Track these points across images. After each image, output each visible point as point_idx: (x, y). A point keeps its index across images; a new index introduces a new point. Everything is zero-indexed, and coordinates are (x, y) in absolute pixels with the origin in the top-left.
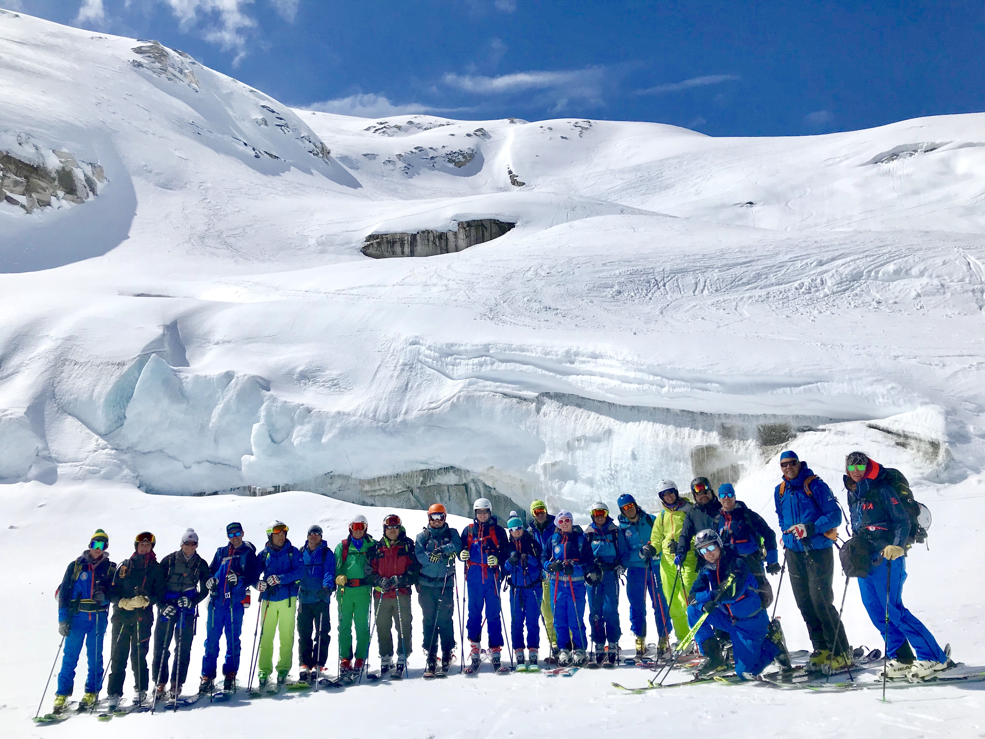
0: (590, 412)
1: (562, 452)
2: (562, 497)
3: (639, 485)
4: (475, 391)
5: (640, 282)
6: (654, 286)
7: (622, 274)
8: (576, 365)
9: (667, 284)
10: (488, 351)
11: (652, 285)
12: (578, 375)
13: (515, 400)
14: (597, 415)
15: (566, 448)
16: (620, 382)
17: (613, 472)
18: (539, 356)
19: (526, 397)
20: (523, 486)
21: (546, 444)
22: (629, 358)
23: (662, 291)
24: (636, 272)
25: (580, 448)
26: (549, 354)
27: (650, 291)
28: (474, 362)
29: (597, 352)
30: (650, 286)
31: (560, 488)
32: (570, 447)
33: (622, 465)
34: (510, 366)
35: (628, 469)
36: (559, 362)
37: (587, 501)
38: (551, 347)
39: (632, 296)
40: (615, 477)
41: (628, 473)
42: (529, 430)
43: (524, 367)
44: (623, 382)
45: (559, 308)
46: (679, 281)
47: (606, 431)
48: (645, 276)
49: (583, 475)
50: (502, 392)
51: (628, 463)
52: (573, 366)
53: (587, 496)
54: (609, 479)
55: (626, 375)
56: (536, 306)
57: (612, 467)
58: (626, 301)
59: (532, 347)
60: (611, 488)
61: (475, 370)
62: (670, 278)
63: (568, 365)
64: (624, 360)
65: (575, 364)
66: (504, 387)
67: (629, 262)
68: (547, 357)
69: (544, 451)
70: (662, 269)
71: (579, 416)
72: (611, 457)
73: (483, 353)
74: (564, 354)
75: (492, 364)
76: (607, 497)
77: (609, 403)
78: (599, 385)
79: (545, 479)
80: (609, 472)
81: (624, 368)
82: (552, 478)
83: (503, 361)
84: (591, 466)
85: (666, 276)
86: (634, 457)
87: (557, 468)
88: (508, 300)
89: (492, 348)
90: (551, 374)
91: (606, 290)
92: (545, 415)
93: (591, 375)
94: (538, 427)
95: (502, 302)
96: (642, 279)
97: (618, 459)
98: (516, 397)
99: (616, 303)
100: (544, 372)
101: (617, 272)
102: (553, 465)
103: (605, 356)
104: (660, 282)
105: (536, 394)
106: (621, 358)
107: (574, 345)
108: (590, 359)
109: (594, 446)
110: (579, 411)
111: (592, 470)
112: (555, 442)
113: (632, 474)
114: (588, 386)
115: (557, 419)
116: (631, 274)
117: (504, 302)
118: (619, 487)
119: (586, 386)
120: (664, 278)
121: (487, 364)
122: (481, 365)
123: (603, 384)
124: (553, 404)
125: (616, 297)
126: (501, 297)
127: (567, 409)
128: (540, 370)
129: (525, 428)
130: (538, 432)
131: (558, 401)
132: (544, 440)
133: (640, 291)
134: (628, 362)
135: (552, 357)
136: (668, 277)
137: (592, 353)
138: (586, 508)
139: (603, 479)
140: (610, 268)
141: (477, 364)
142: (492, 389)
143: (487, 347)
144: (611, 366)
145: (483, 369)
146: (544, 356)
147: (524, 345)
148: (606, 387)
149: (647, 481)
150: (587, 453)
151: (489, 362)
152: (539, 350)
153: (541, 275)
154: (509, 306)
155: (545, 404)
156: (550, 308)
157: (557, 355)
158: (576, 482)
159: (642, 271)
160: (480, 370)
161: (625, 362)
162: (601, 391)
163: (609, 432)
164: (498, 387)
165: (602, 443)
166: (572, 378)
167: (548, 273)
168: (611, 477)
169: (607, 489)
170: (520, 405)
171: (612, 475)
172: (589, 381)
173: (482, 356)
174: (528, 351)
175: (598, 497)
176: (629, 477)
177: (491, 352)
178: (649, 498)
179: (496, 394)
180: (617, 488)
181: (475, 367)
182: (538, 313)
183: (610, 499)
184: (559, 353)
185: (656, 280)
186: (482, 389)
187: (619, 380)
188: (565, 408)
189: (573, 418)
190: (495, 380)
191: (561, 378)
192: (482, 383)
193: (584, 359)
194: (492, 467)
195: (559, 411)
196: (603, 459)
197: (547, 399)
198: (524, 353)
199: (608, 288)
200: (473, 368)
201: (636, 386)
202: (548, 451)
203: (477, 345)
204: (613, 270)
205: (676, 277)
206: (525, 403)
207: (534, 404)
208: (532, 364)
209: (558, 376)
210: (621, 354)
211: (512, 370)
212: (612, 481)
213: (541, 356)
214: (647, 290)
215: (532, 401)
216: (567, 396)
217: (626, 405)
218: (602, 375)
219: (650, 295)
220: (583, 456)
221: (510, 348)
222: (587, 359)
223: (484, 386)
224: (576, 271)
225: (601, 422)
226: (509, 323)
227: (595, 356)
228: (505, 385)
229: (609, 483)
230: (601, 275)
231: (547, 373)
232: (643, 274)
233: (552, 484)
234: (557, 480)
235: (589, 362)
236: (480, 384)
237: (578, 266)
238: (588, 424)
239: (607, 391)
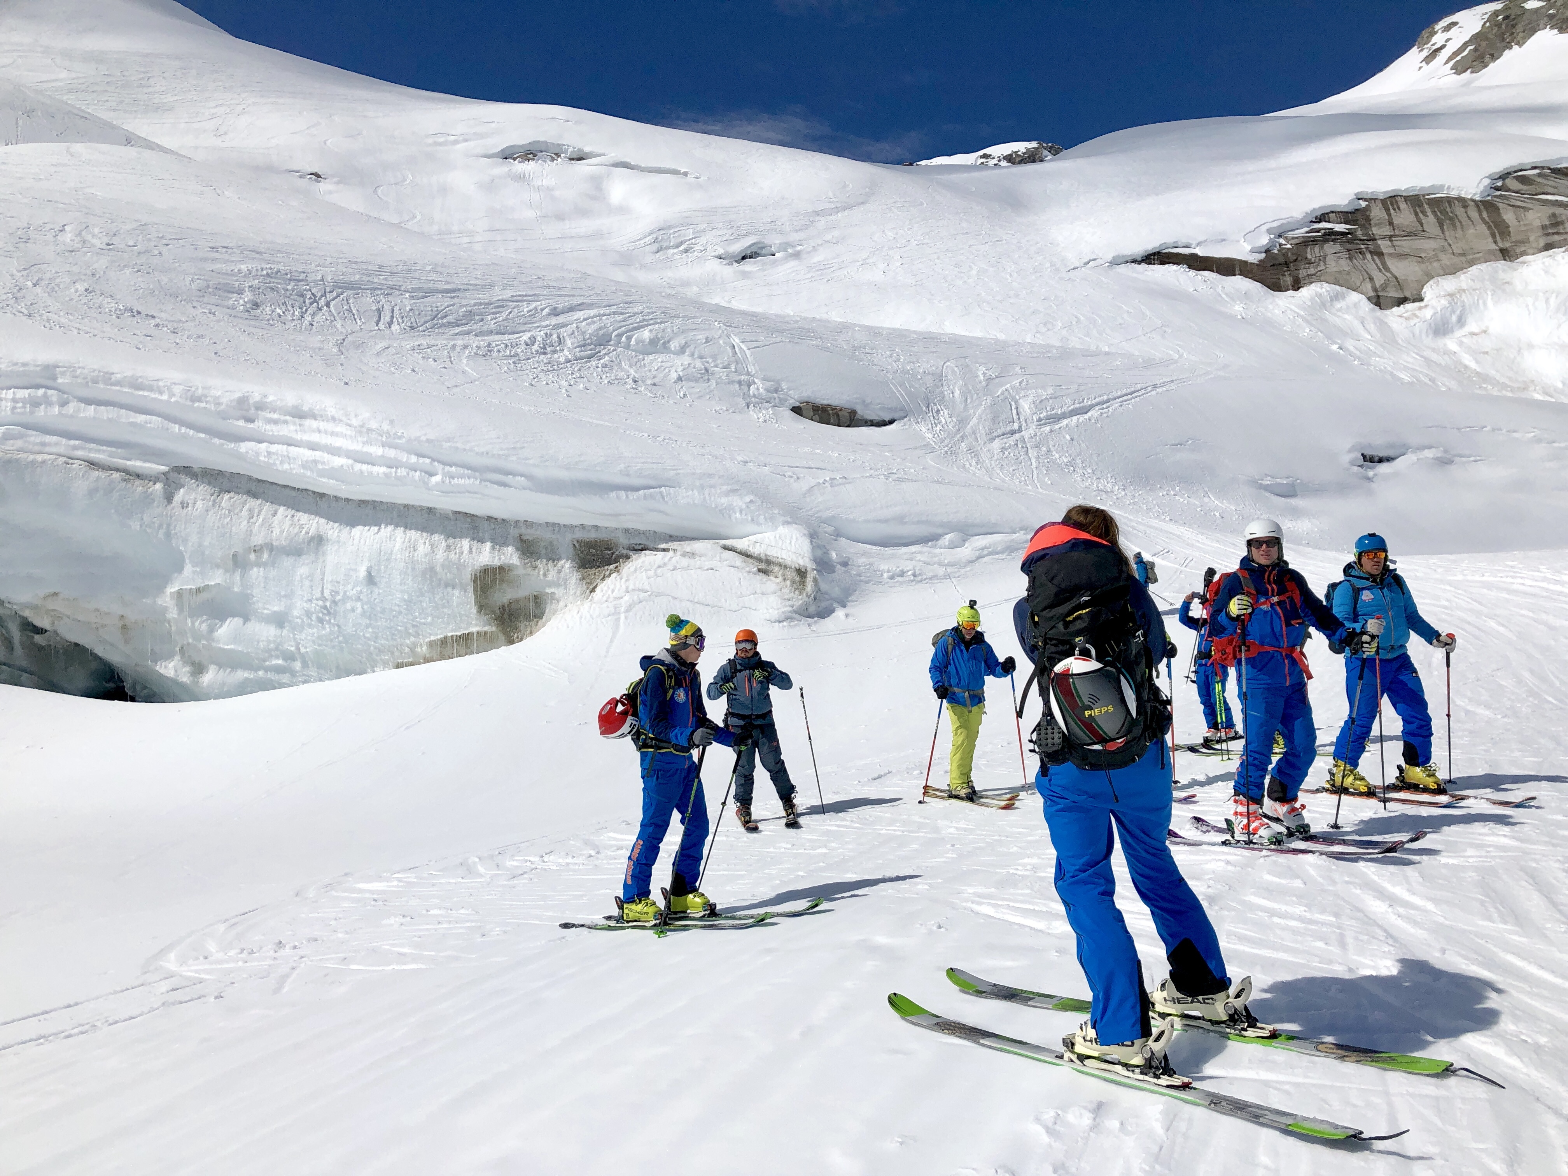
0: (275, 507)
1: (221, 571)
2: (214, 644)
3: (379, 624)
4: (20, 450)
5: (288, 293)
6: (311, 304)
7: (254, 273)
8: (259, 425)
9: (332, 303)
10: (55, 379)
11: (307, 301)
12: (260, 442)
13: (116, 475)
14: (291, 512)
15: (231, 563)
16: (350, 462)
17: (328, 604)
18: (177, 402)
19: (140, 472)
20: (124, 627)
21: (187, 556)
22: (373, 425)
23: (327, 313)
24: (277, 273)
25: (258, 565)
26: (199, 400)
27: (306, 310)
28: (18, 396)
29: (305, 408)
30: (304, 302)
31: (212, 630)
32: (238, 562)
33: (345, 592)
34: (105, 413)
35: (358, 599)
36: (224, 416)
37: (269, 651)
38: (203, 388)
39: (280, 316)
40: (332, 611)
41: (359, 604)
42: (149, 531)
43: (141, 418)
44: (356, 461)
45: (155, 315)
46: (351, 301)
47: (312, 539)
48: (293, 283)
49: (265, 609)
50: (85, 458)
51: (359, 589)
52: (251, 426)
53: (269, 642)
54: (321, 615)
55: (365, 450)
56: (109, 305)
57: (327, 593)
58: (271, 322)
59: (161, 384)
60: (324, 628)
61: (19, 410)
62: (335, 294)
63: (241, 423)
64: (362, 426)
65: (256, 422)
66: (90, 450)
67: (258, 253)
68: (196, 405)
69: (180, 569)
70: (319, 277)
71: (256, 511)
72: (323, 579)
73: (39, 381)
74: (234, 404)
75: (63, 404)
76: (313, 642)
77: (314, 493)
78: (307, 461)
79: (179, 614)
80: (320, 603)
81: (359, 439)
82: (195, 613)
83: (88, 402)
84: (283, 593)
85: (328, 290)
86: (371, 580)
87: (205, 596)
88: (43, 283)
89: (63, 374)
90: (202, 435)
91: (231, 295)
92: (184, 506)
93: (289, 445)
94: (169, 525)
95: (29, 284)
96: (289, 287)
97: (338, 582)
98: (117, 470)
99: (253, 323)
100: (183, 430)
101: (243, 267)
102: (199, 590)
103: (321, 416)
104: (320, 299)
105: (164, 468)
106: (355, 422)
107: (255, 391)
108: (288, 418)
109: (287, 562)
110: (253, 503)
111: (284, 599)
112: (207, 553)
113: (365, 607)
114: (282, 462)
115: (210, 513)
116: (268, 275)
117: (35, 285)
118: (339, 627)
119: (278, 462)
120: (325, 292)
121: (50, 404)
122: (35, 404)
123: (315, 462)
124: (201, 488)
125: (253, 312)
126: (25, 273)
127: (231, 498)
128: (177, 426)
129: (141, 526)
130: (168, 535)
131: (210, 484)
132: (182, 548)
133: (290, 308)
134: (369, 430)
135: (208, 406)
136: (331, 292)
137: (295, 407)
138: (265, 661)
139: (308, 614)
140: (226, 257)
141: (24, 401)
142: (62, 450)
143: (50, 372)
144: (333, 434)
145: (41, 412)
146: (189, 403)
147: (140, 377)
148: (320, 466)
149: (394, 617)
150: (273, 573)
151: (54, 399)
152: (177, 390)
153: (94, 246)
154: (50, 296)
155: (183, 486)
156: (139, 313)
157: (219, 404)
158: (246, 619)
159: (287, 274)
160: (32, 413)
161: (363, 430)
162: (309, 473)
163: (318, 541)
164: (75, 448)
165: (304, 557)
166: (245, 447)
167: (108, 244)
168: (325, 612)
169: (315, 630)
170: (129, 485)
171: (325, 608)
172: (286, 454)
173: (38, 387)
174: (150, 389)
175: (293, 643)
176: (359, 610)
177: (60, 381)
178: (395, 643)
179: (71, 461)
180: (336, 628)
181: (20, 405)
182: (118, 318)
183: (320, 645)
184: (224, 400)
185: (313, 294)
186: (36, 448)
187: (348, 457)
188: (226, 496)
189: (245, 513)
190: (68, 435)
191: (223, 445)
192: (35, 438)
193: (275, 416)
194: (56, 594)
195: (214, 501)
196: (307, 583)
197: (188, 479)
198: (141, 393)
199: (233, 293)
200: (14, 408)
201: (383, 470)
202: (188, 569)
203: (24, 365)
204: (233, 261)
205: (345, 294)
206: (138, 482)
207: (159, 486)
208: (159, 415)
209: (216, 441)
210: (356, 416)
211: (110, 420)
212: (327, 618)
213: (180, 400)
214: (301, 308)
215: (155, 479)
216: (227, 475)
217: (351, 497)
218: (313, 447)
219: (308, 318)
220: (266, 578)
221: (107, 378)
222: (283, 418)
223: (43, 444)
224: (164, 250)
225: (301, 522)
226: (75, 331)
227: (299, 414)
228: (92, 445)
229: (321, 621)
230: (217, 266)
231: (191, 432)
232: (290, 280)
233: (193, 624)
234: (205, 617)
235: (286, 422)
236: (32, 439)
237: (165, 242)
238: (275, 524)
239: (322, 473)
